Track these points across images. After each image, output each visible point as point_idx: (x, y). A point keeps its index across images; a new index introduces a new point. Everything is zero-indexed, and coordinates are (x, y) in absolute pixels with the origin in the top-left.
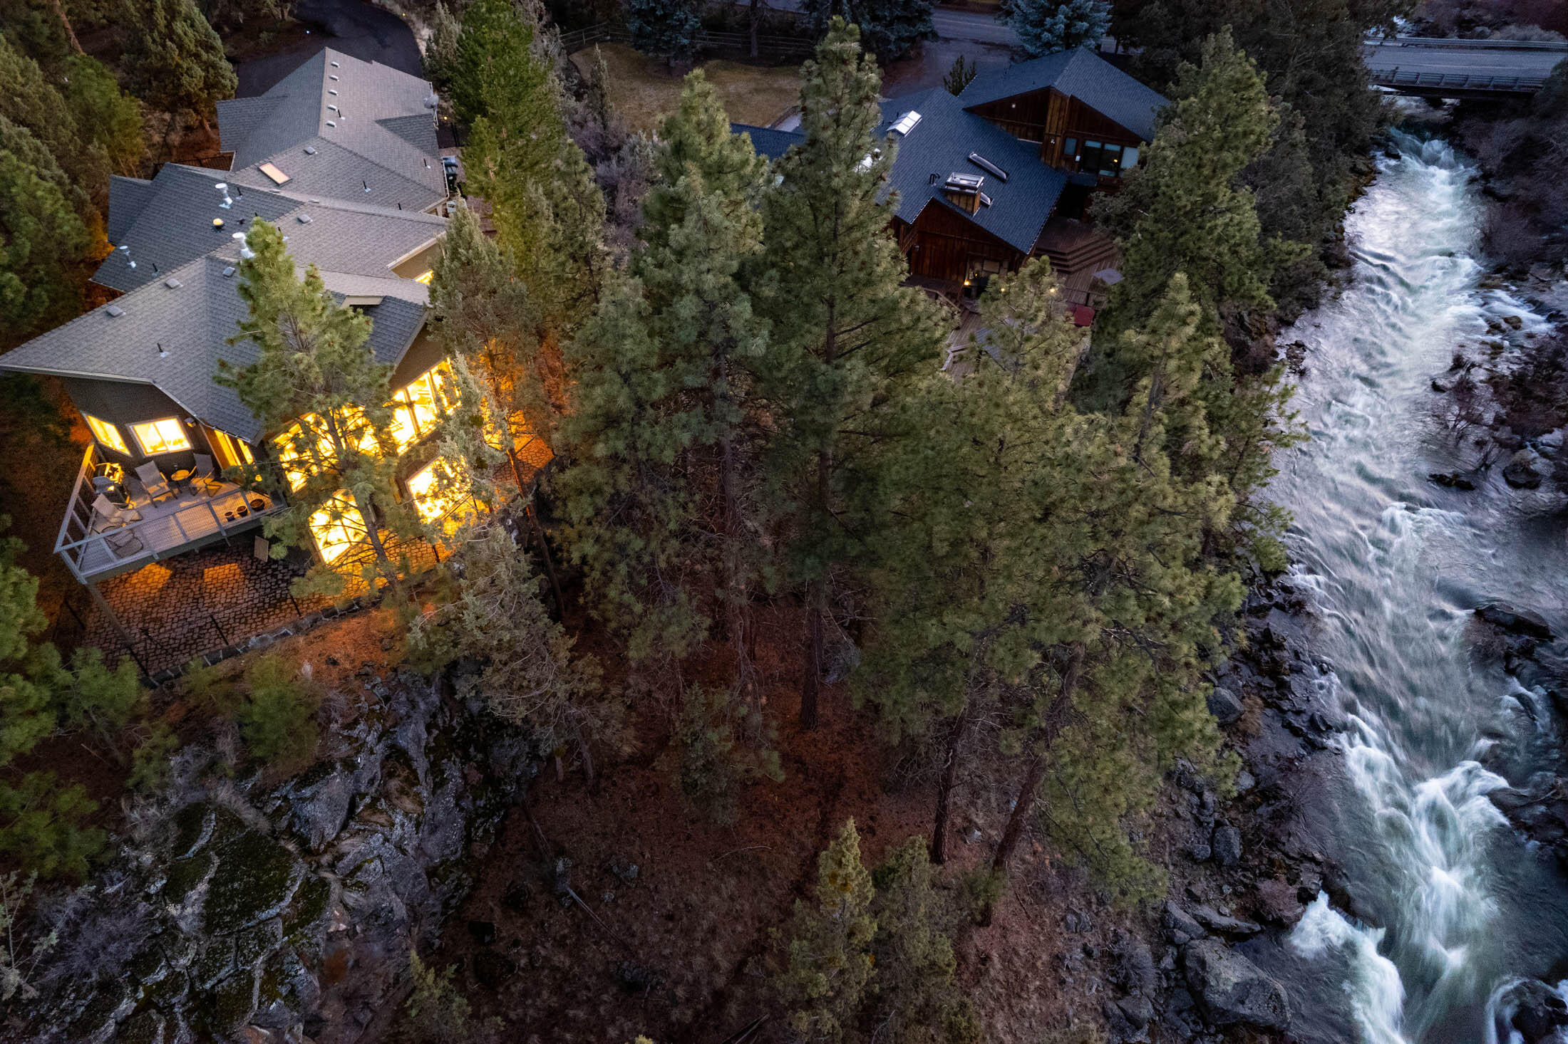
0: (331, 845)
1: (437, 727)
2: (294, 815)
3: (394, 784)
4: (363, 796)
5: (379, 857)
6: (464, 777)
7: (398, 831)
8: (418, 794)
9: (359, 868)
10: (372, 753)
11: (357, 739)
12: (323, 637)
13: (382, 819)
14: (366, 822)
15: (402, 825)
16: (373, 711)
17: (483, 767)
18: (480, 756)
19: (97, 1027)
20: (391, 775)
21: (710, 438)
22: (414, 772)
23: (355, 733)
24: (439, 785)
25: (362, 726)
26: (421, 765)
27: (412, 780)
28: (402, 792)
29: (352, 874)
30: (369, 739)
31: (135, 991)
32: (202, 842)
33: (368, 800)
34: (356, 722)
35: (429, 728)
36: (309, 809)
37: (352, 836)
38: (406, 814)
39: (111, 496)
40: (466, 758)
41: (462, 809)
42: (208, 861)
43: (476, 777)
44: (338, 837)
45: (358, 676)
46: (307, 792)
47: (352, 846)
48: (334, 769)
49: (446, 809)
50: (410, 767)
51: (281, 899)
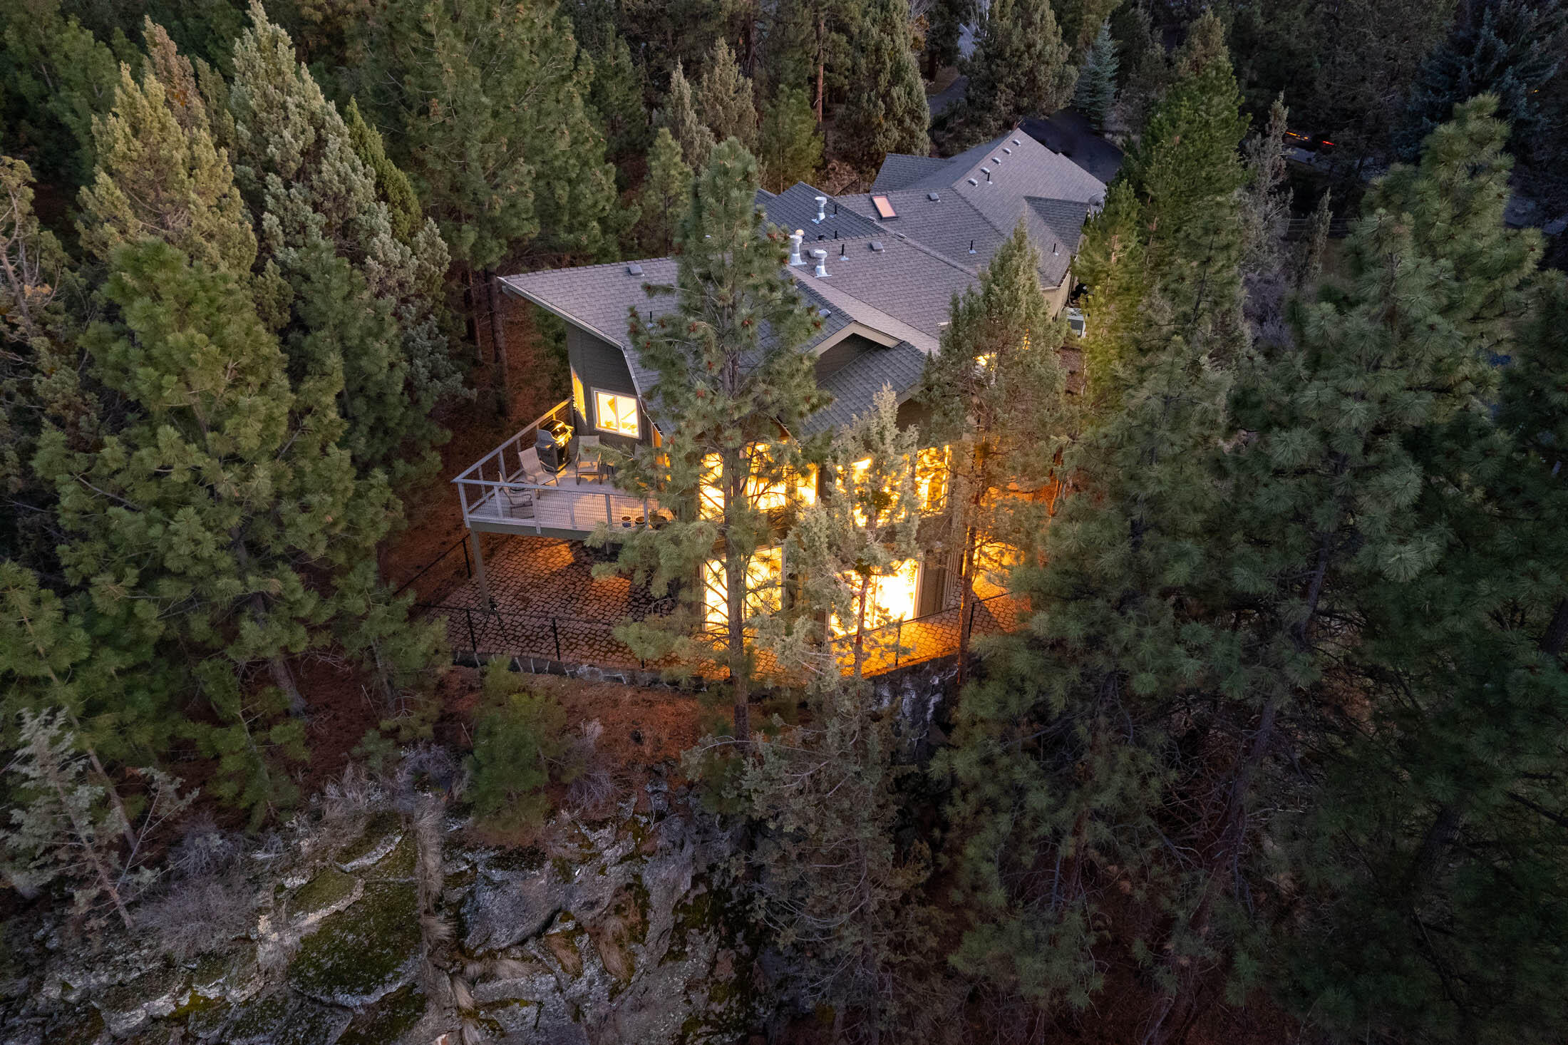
0: (491, 954)
1: (709, 884)
2: (471, 893)
3: (614, 924)
4: (568, 916)
5: (540, 1004)
6: (713, 964)
7: (581, 986)
8: (633, 955)
9: (504, 1004)
10: (602, 872)
11: (591, 845)
12: (651, 704)
13: (570, 960)
14: (549, 952)
15: (591, 983)
16: (636, 821)
17: (743, 965)
18: (745, 950)
19: (125, 1009)
20: (618, 910)
21: (1236, 687)
22: (645, 923)
23: (593, 836)
24: (675, 955)
25: (605, 833)
26: (660, 919)
27: (639, 934)
28: (618, 940)
29: (492, 1006)
30: (608, 853)
31: (182, 992)
32: (366, 861)
33: (570, 925)
34: (603, 824)
35: (696, 880)
36: (487, 897)
37: (524, 959)
38: (604, 971)
39: (543, 454)
40: (728, 942)
41: (689, 1002)
42: (348, 890)
43: (726, 972)
44: (505, 951)
45: (649, 769)
46: (497, 875)
47: (511, 974)
48: (540, 866)
49: (668, 990)
50: (644, 915)
51: (367, 992)
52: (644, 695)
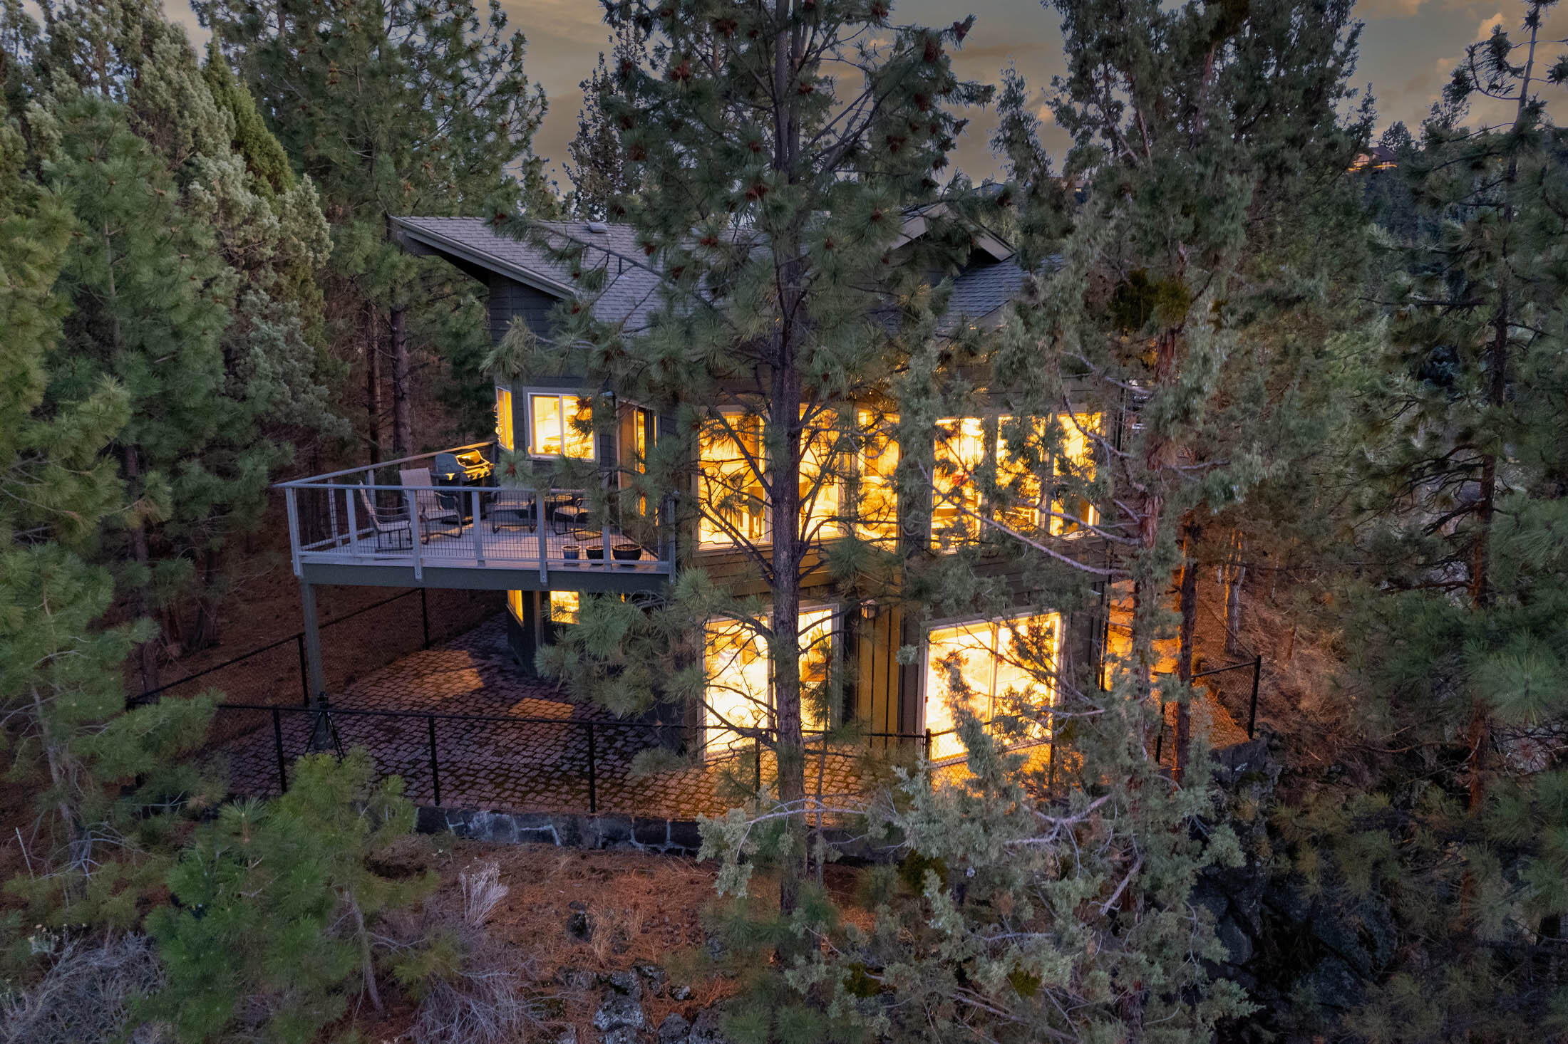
45: (602, 983)
52: (593, 861)
